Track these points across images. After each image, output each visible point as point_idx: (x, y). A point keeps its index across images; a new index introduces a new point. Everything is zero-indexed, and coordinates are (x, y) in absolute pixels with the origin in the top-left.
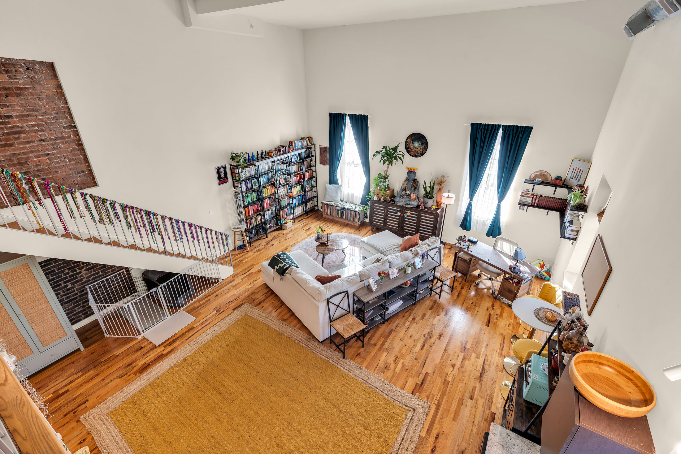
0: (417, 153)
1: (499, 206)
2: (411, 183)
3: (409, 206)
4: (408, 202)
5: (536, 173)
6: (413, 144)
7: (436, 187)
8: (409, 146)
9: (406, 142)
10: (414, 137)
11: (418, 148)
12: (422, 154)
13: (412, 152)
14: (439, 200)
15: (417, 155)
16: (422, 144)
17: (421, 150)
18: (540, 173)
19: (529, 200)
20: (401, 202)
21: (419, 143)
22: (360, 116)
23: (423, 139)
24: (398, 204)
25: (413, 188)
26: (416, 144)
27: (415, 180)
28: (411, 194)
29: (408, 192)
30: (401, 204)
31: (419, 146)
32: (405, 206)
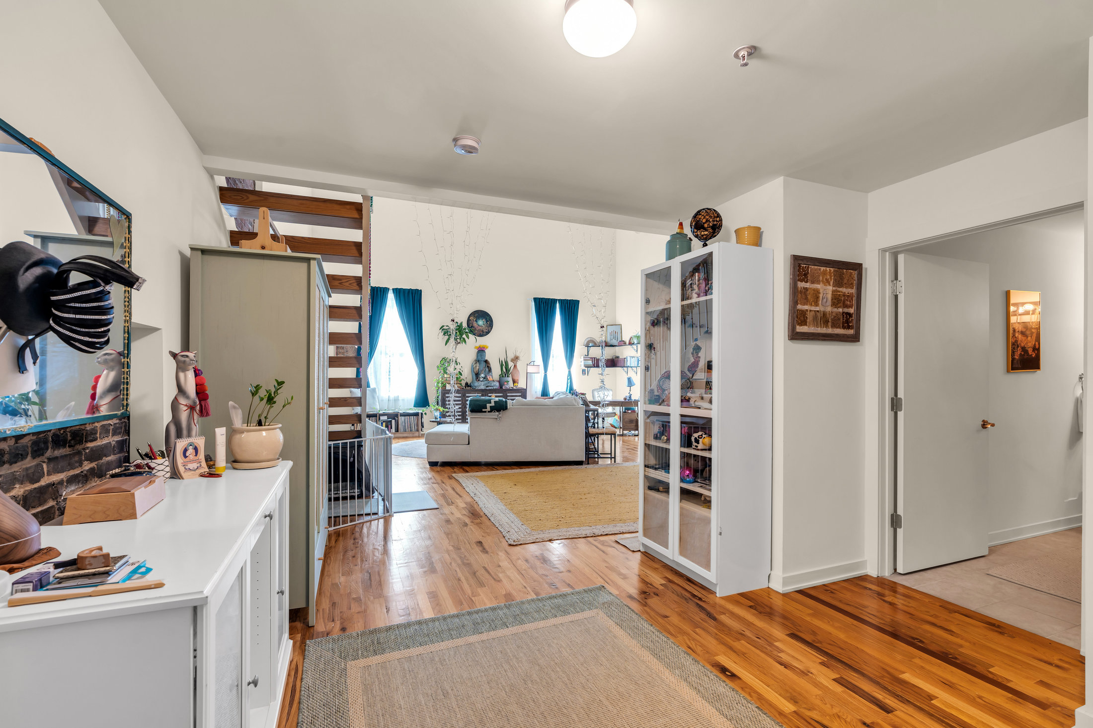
0: (483, 331)
1: (570, 372)
2: (483, 364)
3: (490, 388)
4: (489, 384)
5: (587, 340)
6: (477, 322)
7: (511, 364)
8: (472, 324)
9: (469, 320)
10: (476, 315)
11: (483, 325)
12: (488, 333)
13: (476, 331)
14: (516, 378)
15: (483, 334)
16: (487, 322)
17: (487, 328)
18: (589, 339)
19: (590, 363)
20: (481, 386)
21: (484, 320)
22: (410, 291)
23: (488, 316)
24: (480, 388)
25: (487, 370)
26: (481, 322)
27: (486, 362)
28: (486, 376)
29: (483, 375)
30: (483, 387)
31: (484, 324)
32: (487, 388)
